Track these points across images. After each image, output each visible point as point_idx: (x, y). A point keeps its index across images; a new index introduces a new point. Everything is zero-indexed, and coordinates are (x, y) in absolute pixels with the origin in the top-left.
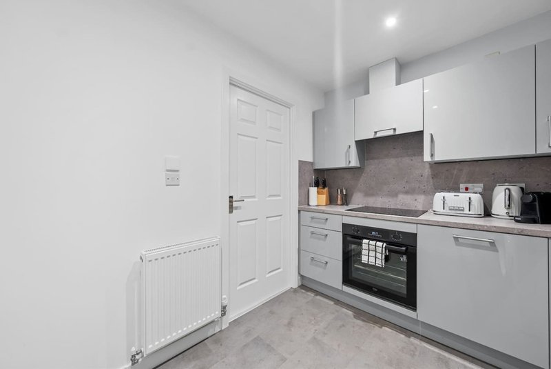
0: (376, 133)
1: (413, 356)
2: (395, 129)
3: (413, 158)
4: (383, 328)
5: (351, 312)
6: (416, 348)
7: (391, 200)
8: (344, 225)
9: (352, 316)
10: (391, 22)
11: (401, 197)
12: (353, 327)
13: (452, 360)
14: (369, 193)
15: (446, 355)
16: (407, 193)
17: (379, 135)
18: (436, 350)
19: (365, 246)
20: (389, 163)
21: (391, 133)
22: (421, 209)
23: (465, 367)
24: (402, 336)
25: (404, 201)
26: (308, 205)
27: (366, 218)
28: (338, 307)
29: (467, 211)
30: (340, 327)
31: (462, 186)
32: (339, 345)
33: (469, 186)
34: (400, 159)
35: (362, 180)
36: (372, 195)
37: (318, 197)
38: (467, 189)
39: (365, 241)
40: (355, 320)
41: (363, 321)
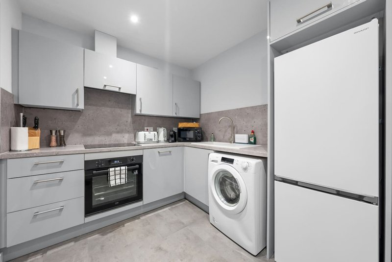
0: (105, 86)
1: (149, 224)
2: (120, 88)
3: (122, 110)
4: (125, 225)
5: (97, 235)
6: (147, 220)
7: (107, 138)
8: (86, 162)
9: (100, 236)
10: (134, 19)
11: (114, 135)
12: (110, 240)
13: (160, 213)
14: (86, 133)
15: (156, 213)
16: (118, 132)
17: (107, 88)
18: (152, 214)
19: (112, 173)
20: (106, 111)
21: (117, 90)
22: (126, 142)
23: (164, 211)
24: (137, 220)
25: (116, 138)
26: (10, 150)
27: (110, 151)
28: (82, 242)
29: (153, 141)
30: (102, 249)
31: (146, 128)
32: (116, 258)
33: (148, 128)
34: (113, 109)
35: (80, 121)
36: (90, 135)
37: (29, 139)
38: (147, 130)
39: (111, 169)
40: (105, 237)
41: (111, 232)
